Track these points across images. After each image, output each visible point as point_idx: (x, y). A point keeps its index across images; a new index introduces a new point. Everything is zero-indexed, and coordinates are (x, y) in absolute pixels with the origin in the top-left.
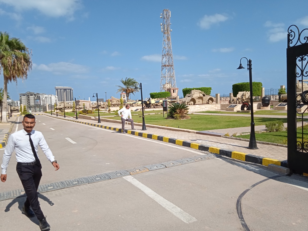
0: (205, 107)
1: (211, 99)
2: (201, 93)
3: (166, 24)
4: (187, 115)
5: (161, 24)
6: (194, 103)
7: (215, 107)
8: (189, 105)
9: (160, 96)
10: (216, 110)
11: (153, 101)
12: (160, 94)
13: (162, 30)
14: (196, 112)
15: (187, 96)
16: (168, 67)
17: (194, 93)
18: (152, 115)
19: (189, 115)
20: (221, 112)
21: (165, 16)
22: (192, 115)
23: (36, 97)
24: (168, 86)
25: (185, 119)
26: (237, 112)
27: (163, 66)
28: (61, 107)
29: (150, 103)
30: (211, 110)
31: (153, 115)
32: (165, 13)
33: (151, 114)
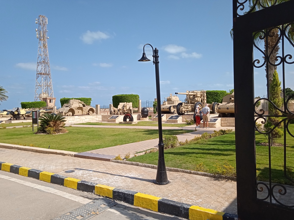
0: (85, 118)
1: (91, 110)
2: (81, 103)
3: (42, 30)
4: (63, 129)
6: (73, 114)
7: (96, 119)
8: (67, 116)
9: (33, 105)
10: (97, 122)
11: (23, 112)
12: (33, 104)
14: (74, 124)
15: (65, 106)
17: (73, 103)
18: (19, 128)
19: (67, 128)
20: (103, 124)
21: (41, 22)
22: (70, 128)
24: (44, 96)
25: (61, 133)
26: (120, 124)
27: (39, 74)
29: (19, 114)
30: (92, 122)
32: (41, 19)
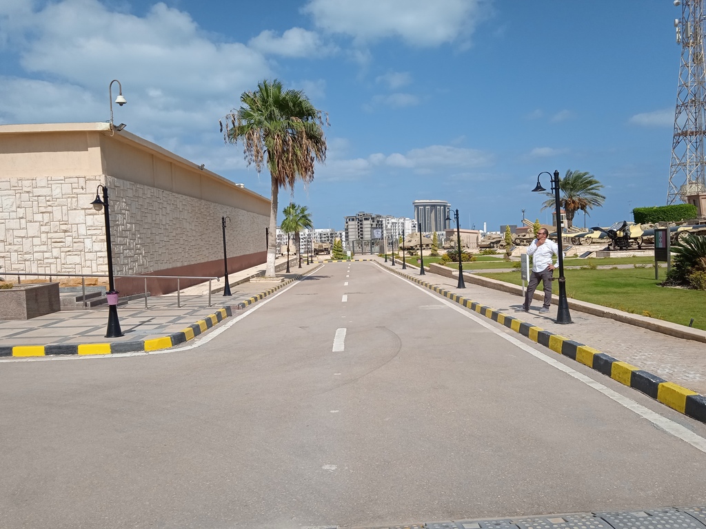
3: (691, 19)
5: (677, 21)
9: (662, 215)
11: (636, 231)
13: (679, 36)
16: (694, 138)
18: (624, 270)
23: (375, 223)
24: (692, 190)
27: (679, 135)
28: (412, 244)
29: (627, 237)
31: (628, 269)
33: (619, 267)
